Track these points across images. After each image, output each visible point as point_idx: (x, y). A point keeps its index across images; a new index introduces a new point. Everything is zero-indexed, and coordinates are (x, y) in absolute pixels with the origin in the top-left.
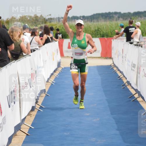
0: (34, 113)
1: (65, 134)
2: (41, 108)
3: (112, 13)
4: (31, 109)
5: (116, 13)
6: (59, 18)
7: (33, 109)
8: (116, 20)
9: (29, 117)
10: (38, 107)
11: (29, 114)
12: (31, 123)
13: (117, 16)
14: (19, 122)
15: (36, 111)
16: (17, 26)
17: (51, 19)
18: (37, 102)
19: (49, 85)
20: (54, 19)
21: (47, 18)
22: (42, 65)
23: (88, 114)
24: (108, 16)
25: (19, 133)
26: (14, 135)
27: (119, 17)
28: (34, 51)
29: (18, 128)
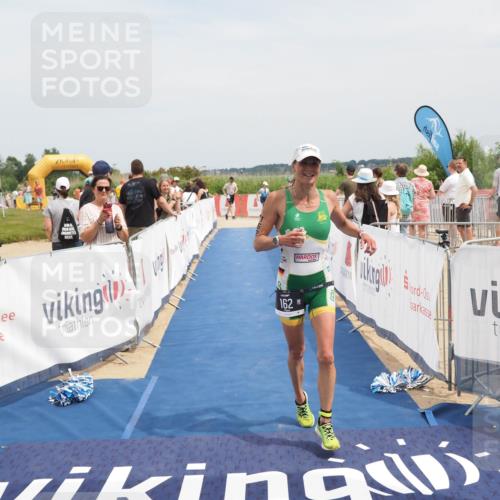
0: (186, 283)
1: (223, 307)
2: (194, 276)
3: (277, 165)
4: (181, 277)
5: (282, 165)
6: (215, 171)
7: (184, 277)
8: (283, 174)
9: (178, 287)
10: (189, 276)
11: (179, 284)
12: (181, 293)
13: (283, 169)
14: (167, 293)
15: (187, 280)
16: (165, 180)
17: (205, 171)
18: (188, 269)
19: (203, 249)
20: (209, 171)
21: (201, 170)
22: (194, 224)
23: (249, 284)
24: (272, 169)
25: (167, 306)
26: (162, 308)
27: (285, 171)
28: (185, 208)
29: (166, 300)
